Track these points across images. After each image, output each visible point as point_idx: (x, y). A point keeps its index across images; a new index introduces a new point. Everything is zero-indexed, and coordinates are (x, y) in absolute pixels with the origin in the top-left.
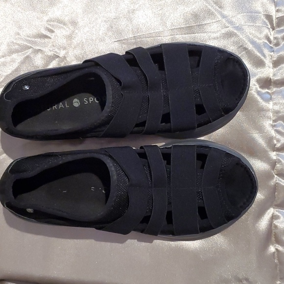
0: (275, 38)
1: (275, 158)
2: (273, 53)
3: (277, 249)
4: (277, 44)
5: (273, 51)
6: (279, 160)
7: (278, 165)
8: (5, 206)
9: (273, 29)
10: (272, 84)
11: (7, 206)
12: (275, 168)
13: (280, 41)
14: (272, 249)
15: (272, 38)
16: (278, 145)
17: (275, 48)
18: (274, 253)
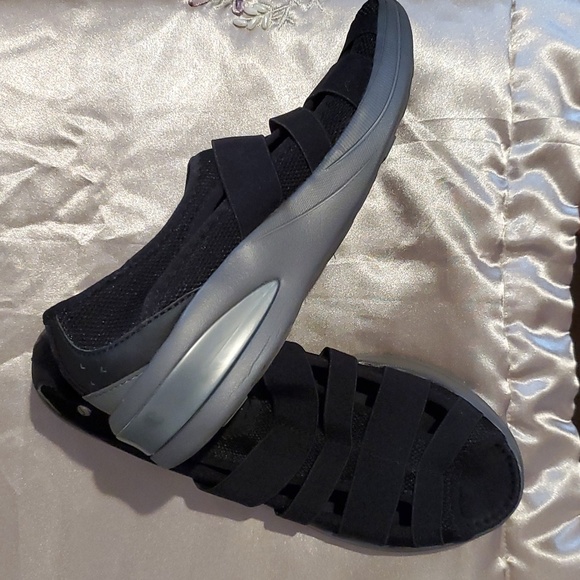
0: (512, 162)
1: (508, 391)
2: (505, 191)
3: (509, 564)
4: (515, 175)
5: (507, 188)
6: (514, 394)
7: (513, 405)
8: (39, 390)
9: (507, 145)
10: (504, 249)
11: (42, 391)
12: (509, 410)
13: (521, 168)
14: (502, 563)
15: (504, 161)
16: (514, 367)
17: (511, 182)
18: (504, 571)
